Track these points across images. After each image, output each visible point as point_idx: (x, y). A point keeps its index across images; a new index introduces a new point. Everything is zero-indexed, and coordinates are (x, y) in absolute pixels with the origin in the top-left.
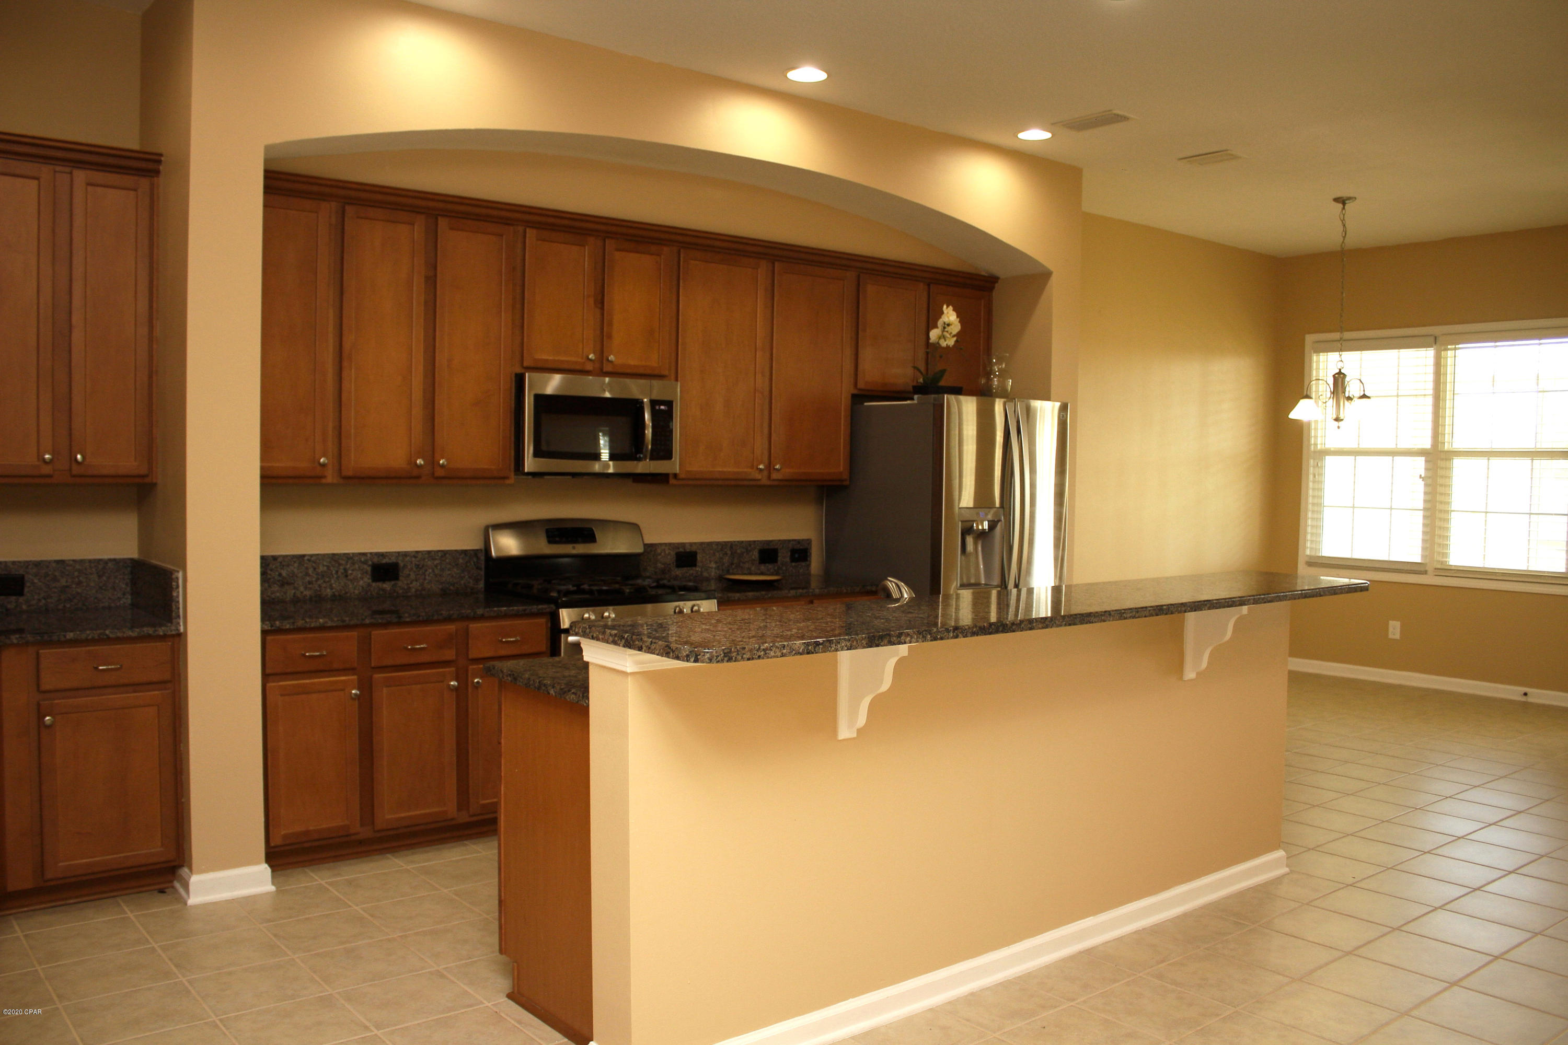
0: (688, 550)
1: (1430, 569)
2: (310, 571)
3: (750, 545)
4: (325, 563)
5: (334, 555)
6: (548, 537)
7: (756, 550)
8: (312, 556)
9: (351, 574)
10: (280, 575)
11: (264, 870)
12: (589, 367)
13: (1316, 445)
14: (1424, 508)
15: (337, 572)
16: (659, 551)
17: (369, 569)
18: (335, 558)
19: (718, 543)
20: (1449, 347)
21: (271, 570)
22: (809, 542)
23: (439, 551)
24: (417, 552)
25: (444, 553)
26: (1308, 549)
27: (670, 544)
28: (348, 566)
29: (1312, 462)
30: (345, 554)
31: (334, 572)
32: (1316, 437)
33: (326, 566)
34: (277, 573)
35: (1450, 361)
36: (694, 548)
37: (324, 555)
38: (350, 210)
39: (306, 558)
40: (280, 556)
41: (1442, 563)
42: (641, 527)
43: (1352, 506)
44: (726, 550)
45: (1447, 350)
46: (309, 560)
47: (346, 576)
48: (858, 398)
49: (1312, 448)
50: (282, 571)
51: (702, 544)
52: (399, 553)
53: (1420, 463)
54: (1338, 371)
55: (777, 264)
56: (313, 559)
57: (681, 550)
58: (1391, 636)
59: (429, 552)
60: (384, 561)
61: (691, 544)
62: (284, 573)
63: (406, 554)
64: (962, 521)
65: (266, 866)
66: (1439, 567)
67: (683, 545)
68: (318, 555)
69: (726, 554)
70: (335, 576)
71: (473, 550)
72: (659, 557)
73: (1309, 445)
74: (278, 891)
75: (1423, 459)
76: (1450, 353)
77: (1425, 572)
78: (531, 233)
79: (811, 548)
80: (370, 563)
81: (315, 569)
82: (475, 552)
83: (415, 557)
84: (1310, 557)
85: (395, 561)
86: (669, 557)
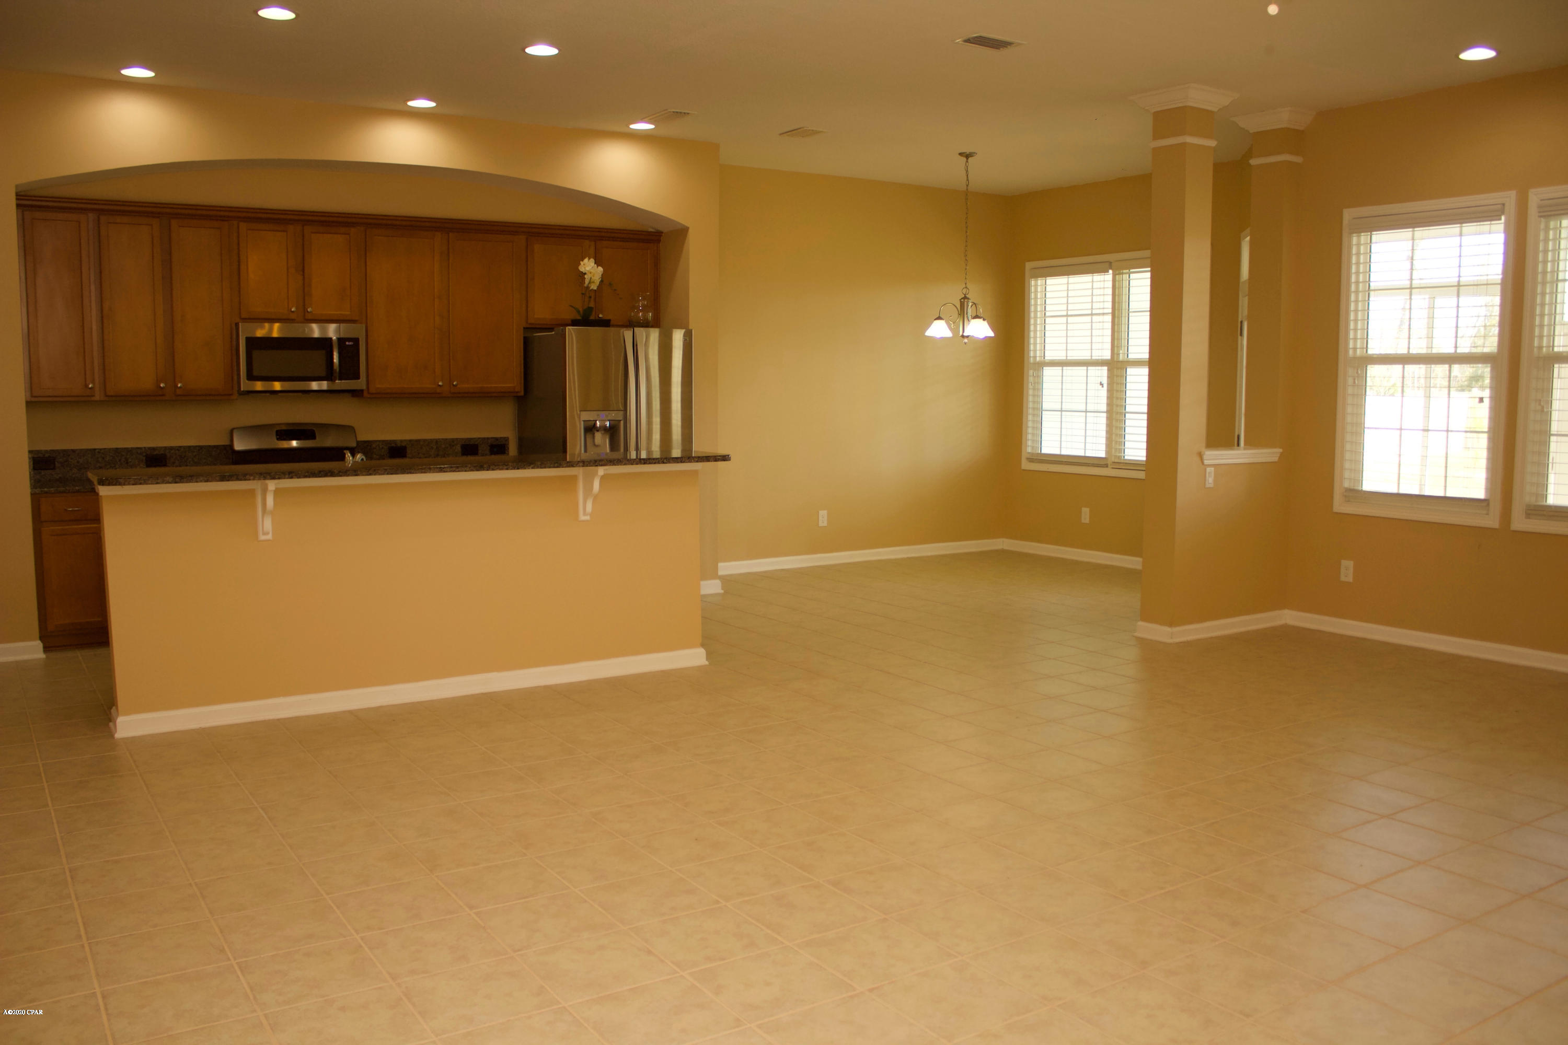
0: (399, 445)
1: (1109, 463)
2: (100, 460)
3: (453, 442)
4: (111, 454)
5: (117, 449)
6: (277, 435)
7: (459, 445)
8: (101, 449)
9: (130, 462)
10: (78, 462)
11: (39, 644)
12: (293, 316)
13: (1035, 357)
14: (1107, 410)
15: (120, 460)
16: (374, 446)
17: (144, 458)
18: (117, 450)
19: (425, 440)
20: (1124, 271)
21: (72, 459)
22: (507, 439)
23: (197, 446)
24: (180, 447)
25: (201, 448)
26: (1029, 448)
27: (383, 441)
28: (128, 456)
29: (1031, 372)
30: (125, 448)
31: (118, 460)
32: (1035, 351)
33: (112, 456)
34: (76, 461)
35: (1125, 283)
36: (403, 444)
37: (110, 449)
38: (103, 219)
39: (97, 451)
40: (77, 450)
41: (1119, 457)
42: (355, 428)
43: (1060, 409)
44: (432, 445)
45: (1123, 274)
46: (99, 452)
47: (127, 463)
48: (530, 329)
49: (1032, 360)
50: (80, 460)
51: (410, 441)
52: (165, 447)
53: (1104, 371)
54: (963, 296)
55: (450, 234)
56: (102, 451)
57: (393, 445)
58: (1083, 521)
59: (189, 447)
60: (155, 453)
61: (401, 441)
62: (81, 461)
63: (171, 448)
64: (584, 421)
65: (39, 642)
66: (1116, 461)
67: (394, 441)
68: (105, 449)
69: (432, 448)
70: (119, 463)
71: (223, 446)
72: (375, 450)
73: (1029, 357)
74: (47, 657)
75: (1106, 368)
76: (1125, 277)
77: (1106, 466)
78: (243, 226)
79: (508, 444)
80: (144, 454)
81: (103, 458)
82: (225, 447)
83: (178, 450)
84: (1032, 454)
85: (163, 453)
86: (383, 450)
